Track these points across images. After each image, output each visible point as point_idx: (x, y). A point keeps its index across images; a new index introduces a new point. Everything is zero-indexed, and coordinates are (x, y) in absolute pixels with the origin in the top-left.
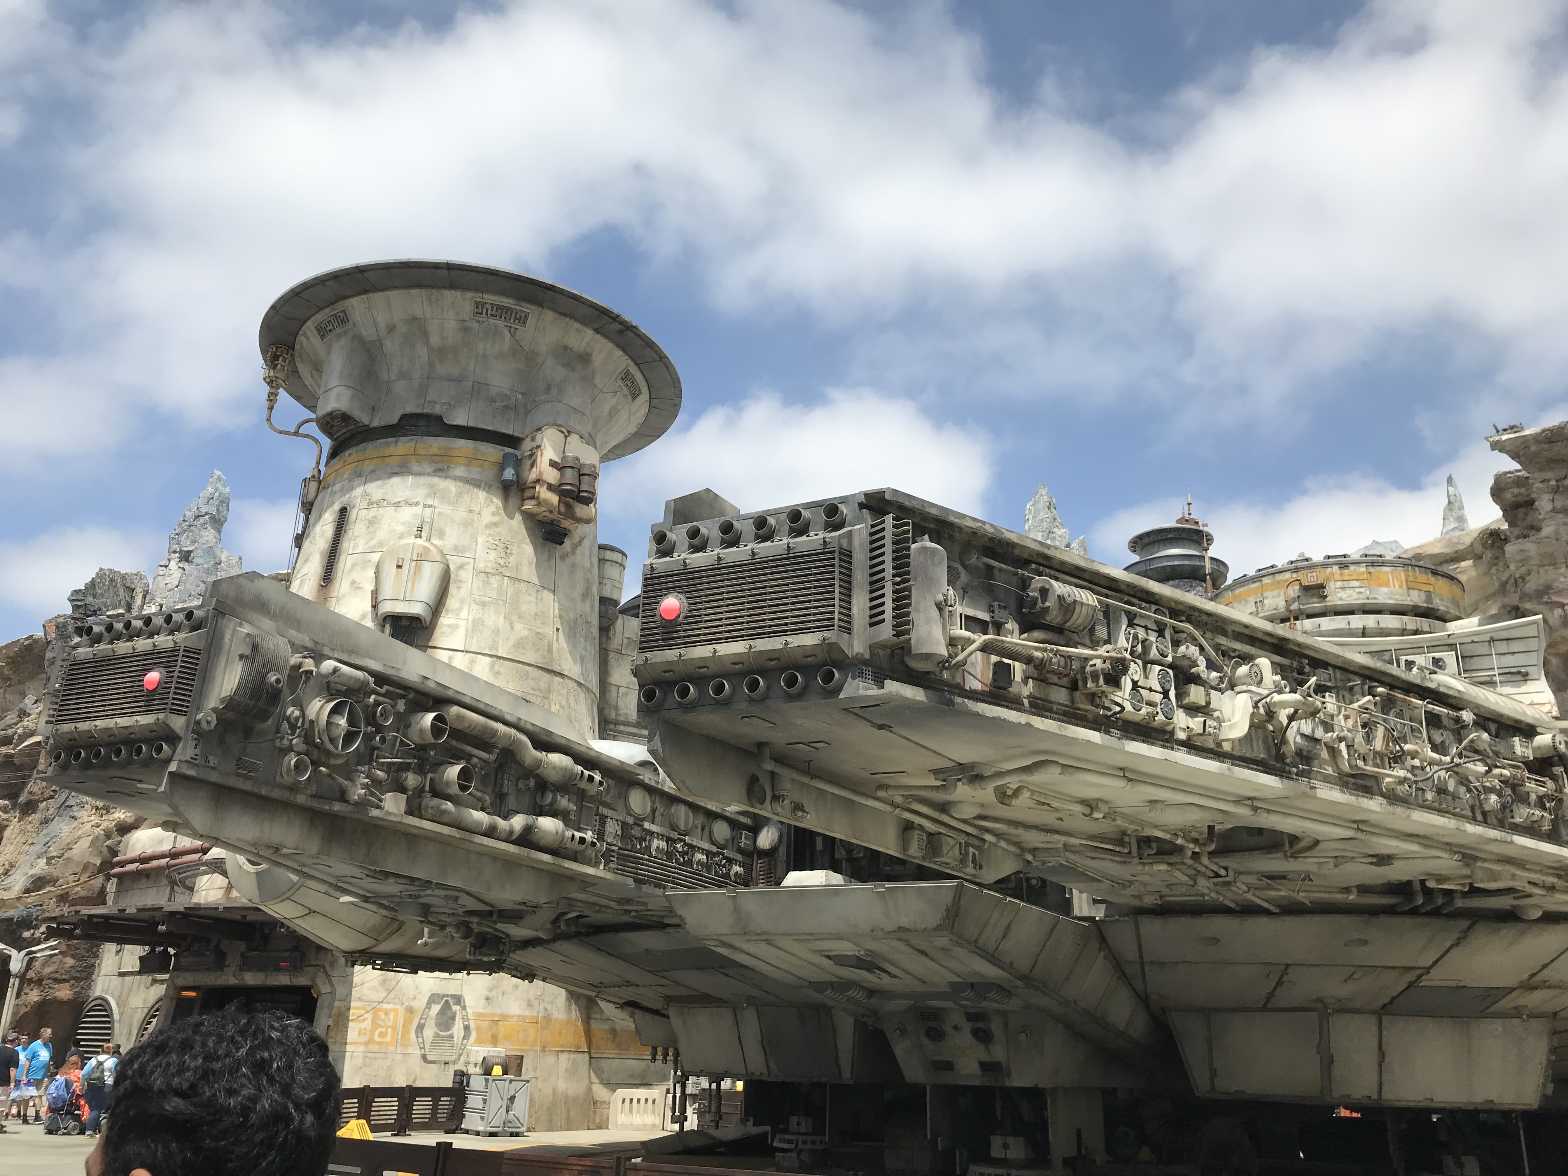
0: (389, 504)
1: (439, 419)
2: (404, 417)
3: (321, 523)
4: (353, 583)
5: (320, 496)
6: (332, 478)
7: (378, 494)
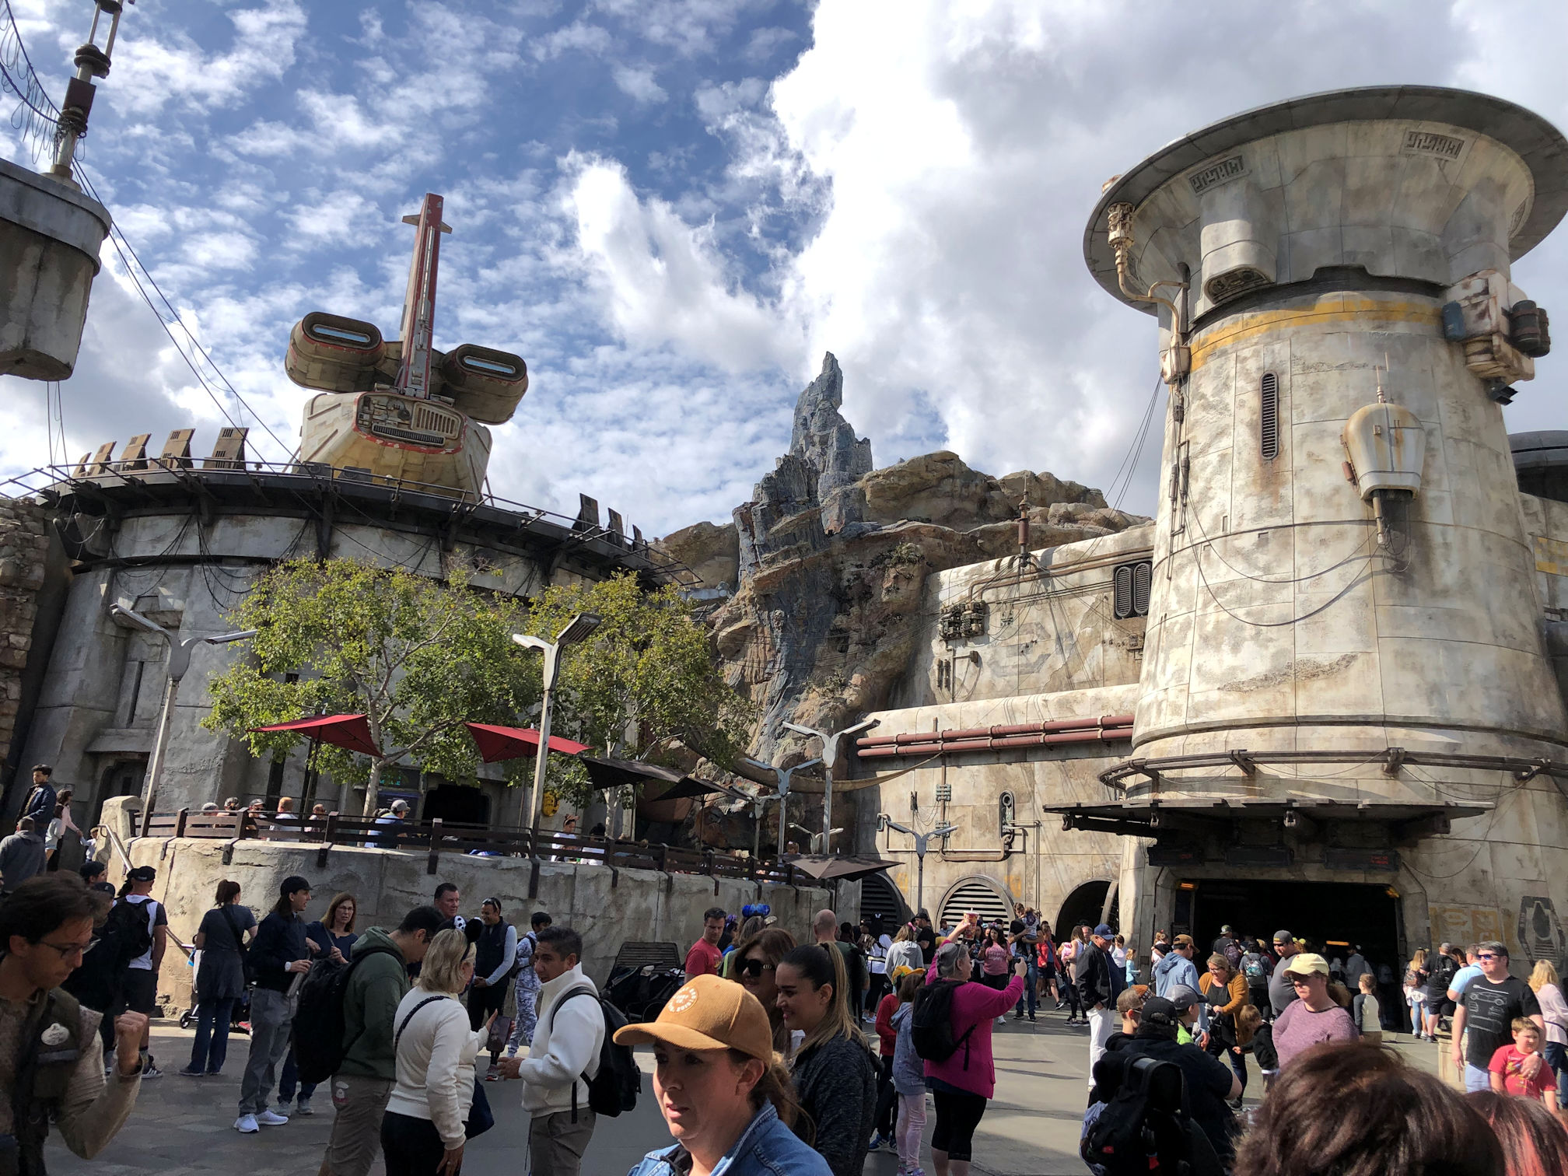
0: (1330, 367)
1: (1361, 270)
2: (1320, 271)
3: (1232, 392)
4: (1310, 455)
5: (1213, 364)
6: (1228, 343)
7: (1313, 358)
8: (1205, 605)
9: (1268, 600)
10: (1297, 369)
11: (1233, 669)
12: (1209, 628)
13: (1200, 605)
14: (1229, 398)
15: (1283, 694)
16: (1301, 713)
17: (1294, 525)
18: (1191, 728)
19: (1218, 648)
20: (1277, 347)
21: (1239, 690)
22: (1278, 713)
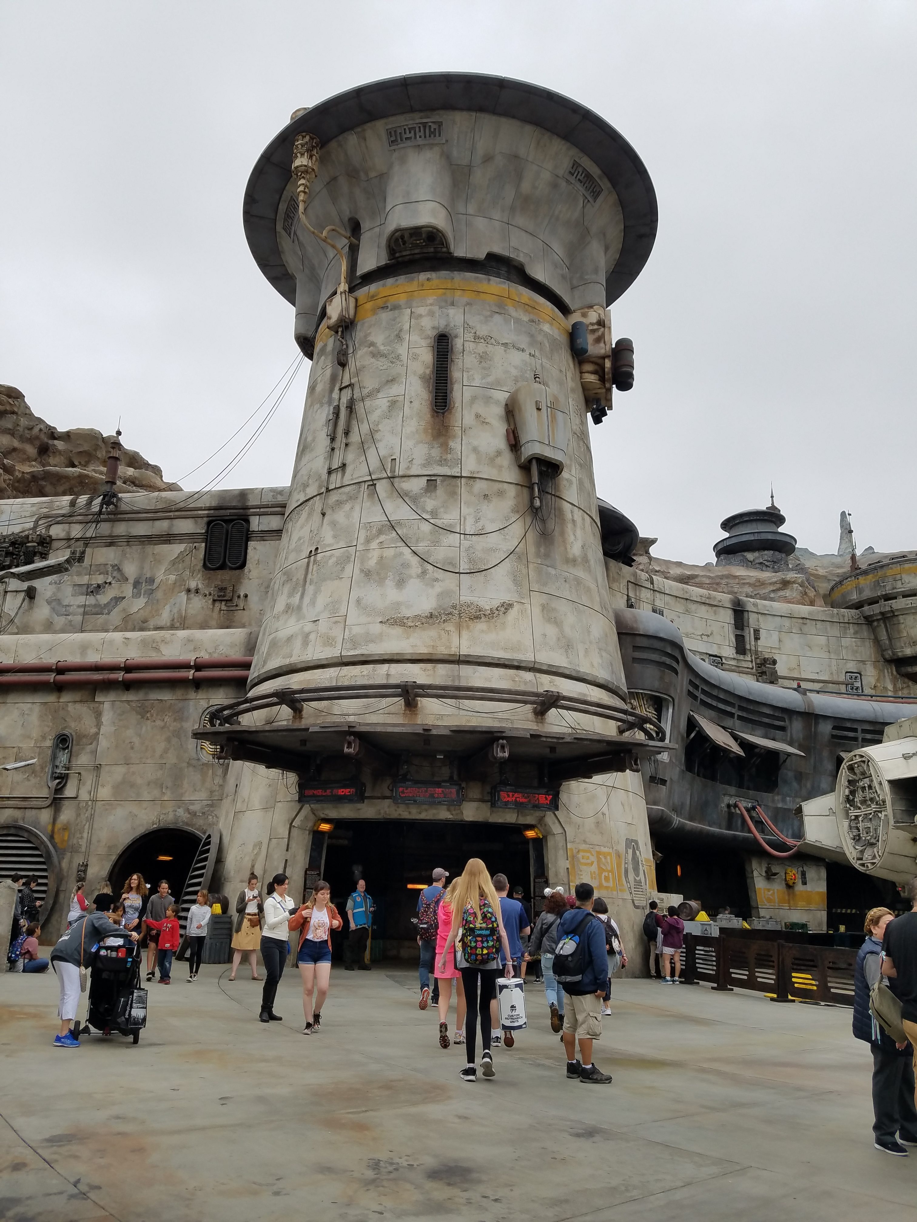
0: (497, 343)
1: (521, 267)
2: (490, 256)
3: (406, 344)
4: (478, 416)
5: (384, 316)
6: (402, 299)
7: (483, 331)
8: (368, 541)
9: (436, 543)
10: (469, 336)
11: (397, 605)
12: (372, 563)
13: (362, 539)
14: (402, 350)
15: (448, 632)
16: (464, 651)
17: (461, 477)
18: (345, 660)
19: (381, 581)
20: (452, 311)
21: (403, 625)
22: (442, 650)
